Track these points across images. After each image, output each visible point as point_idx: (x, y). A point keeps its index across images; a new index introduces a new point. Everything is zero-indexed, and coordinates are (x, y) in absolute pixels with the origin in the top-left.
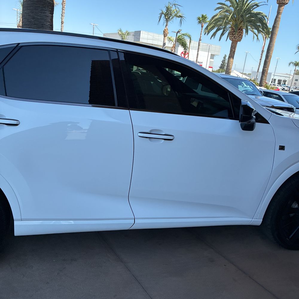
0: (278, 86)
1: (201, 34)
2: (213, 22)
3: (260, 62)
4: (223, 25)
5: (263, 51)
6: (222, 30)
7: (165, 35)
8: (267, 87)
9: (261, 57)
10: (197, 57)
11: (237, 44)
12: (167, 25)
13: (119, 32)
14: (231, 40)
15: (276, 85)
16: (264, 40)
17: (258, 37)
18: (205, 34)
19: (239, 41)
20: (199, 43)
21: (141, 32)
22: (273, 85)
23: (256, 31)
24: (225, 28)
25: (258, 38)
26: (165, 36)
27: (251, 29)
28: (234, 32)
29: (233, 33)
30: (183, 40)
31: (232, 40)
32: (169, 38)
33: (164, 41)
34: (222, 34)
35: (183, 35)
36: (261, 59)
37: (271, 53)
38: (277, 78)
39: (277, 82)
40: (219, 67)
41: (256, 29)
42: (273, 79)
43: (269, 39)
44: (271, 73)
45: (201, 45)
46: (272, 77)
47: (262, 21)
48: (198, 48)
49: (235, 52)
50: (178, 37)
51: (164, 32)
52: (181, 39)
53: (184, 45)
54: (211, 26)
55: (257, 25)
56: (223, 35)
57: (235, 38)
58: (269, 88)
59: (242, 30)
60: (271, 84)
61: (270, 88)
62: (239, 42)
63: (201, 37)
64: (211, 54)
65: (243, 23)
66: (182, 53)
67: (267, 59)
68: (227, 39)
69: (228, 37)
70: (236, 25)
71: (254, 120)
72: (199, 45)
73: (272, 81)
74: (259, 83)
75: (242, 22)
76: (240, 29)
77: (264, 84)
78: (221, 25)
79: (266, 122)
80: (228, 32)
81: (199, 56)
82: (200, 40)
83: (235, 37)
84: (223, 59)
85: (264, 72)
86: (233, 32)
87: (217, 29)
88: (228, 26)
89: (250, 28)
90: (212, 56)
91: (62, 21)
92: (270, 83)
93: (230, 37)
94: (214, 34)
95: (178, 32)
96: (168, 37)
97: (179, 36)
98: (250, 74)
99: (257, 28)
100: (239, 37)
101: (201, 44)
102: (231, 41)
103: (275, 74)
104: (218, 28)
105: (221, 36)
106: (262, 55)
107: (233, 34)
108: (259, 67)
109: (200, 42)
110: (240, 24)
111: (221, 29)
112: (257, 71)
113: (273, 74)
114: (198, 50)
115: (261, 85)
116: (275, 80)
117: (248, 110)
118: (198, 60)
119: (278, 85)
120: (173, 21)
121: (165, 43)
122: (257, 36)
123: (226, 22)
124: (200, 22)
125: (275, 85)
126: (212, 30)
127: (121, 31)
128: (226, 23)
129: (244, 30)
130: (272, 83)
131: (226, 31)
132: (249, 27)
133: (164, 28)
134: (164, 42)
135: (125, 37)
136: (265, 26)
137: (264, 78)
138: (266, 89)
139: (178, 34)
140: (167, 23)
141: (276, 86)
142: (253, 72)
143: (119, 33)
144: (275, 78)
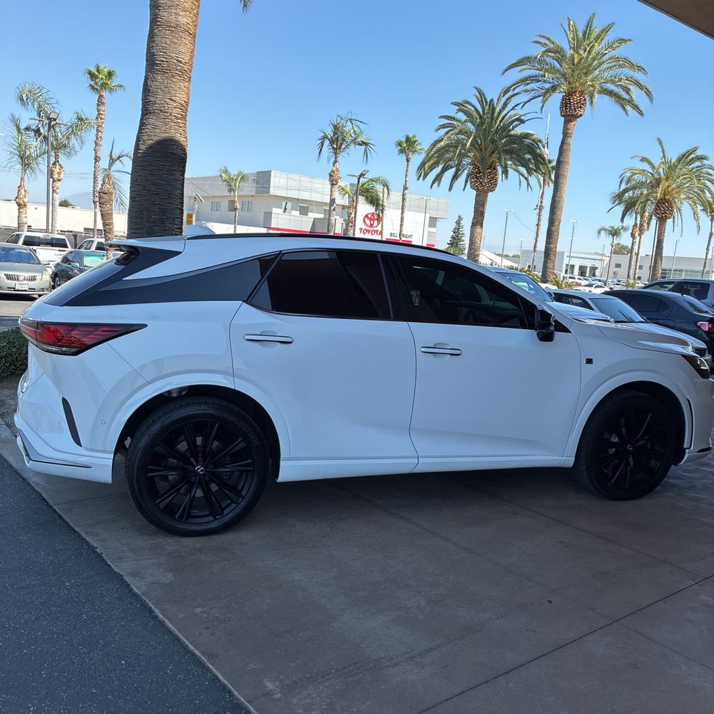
0: (580, 279)
1: (406, 175)
2: (434, 154)
3: (538, 229)
4: (455, 158)
5: (541, 208)
6: (454, 170)
7: (332, 182)
8: (557, 284)
9: (539, 220)
10: (401, 225)
11: (487, 197)
12: (335, 162)
13: (223, 175)
14: (474, 189)
15: (576, 277)
16: (541, 187)
17: (530, 182)
18: (418, 179)
19: (491, 191)
20: (403, 195)
21: (272, 173)
22: (570, 278)
23: (523, 170)
24: (459, 164)
25: (528, 184)
26: (333, 185)
27: (514, 166)
28: (479, 173)
29: (478, 175)
30: (373, 193)
31: (477, 190)
32: (343, 189)
33: (331, 195)
34: (455, 177)
35: (372, 180)
36: (538, 225)
37: (558, 213)
38: (577, 263)
39: (576, 271)
40: (448, 244)
41: (523, 166)
42: (567, 265)
43: (552, 186)
44: (563, 253)
45: (407, 200)
46: (566, 261)
47: (534, 152)
48: (403, 206)
49: (486, 215)
50: (362, 186)
51: (331, 175)
52: (367, 190)
53: (374, 201)
54: (432, 162)
55: (524, 159)
56: (456, 179)
57: (483, 186)
58: (561, 286)
59: (495, 169)
60: (566, 275)
61: (564, 286)
62: (490, 194)
63: (406, 181)
64: (430, 217)
65: (495, 155)
66: (367, 216)
67: (552, 226)
68: (465, 186)
69: (466, 182)
70: (482, 160)
71: (552, 328)
72: (404, 199)
73: (566, 271)
74: (540, 274)
75: (493, 153)
76: (490, 167)
77: (551, 277)
78: (450, 160)
79: (568, 331)
80: (466, 172)
81: (405, 223)
82: (405, 188)
83: (481, 183)
84: (454, 225)
85: (549, 253)
86: (477, 173)
87: (443, 167)
88: (466, 161)
89: (511, 165)
90: (433, 222)
91: (96, 156)
92: (563, 274)
93: (471, 183)
94: (438, 178)
95: (362, 175)
96: (340, 186)
97: (363, 184)
98: (518, 257)
99: (525, 164)
100: (491, 183)
101: (408, 196)
102: (475, 192)
103: (572, 255)
104: (445, 165)
105: (452, 180)
106: (539, 215)
107: (477, 178)
108: (536, 241)
109: (406, 191)
110: (490, 156)
111: (452, 167)
112: (532, 249)
113: (566, 254)
114: (402, 209)
115: (544, 280)
116: (572, 267)
117: (546, 316)
118: (404, 232)
119: (580, 277)
120: (348, 154)
121: (334, 199)
122: (526, 179)
123: (460, 153)
124: (402, 151)
125: (574, 278)
126: (432, 170)
127: (226, 171)
128: (462, 156)
129: (500, 169)
130: (566, 273)
131: (463, 171)
132: (509, 163)
133: (330, 168)
134: (332, 197)
135: (235, 186)
136: (539, 160)
137: (550, 265)
138: (555, 288)
139: (361, 179)
140: (336, 158)
141: (576, 280)
142: (524, 252)
143: (221, 176)
144: (571, 263)
